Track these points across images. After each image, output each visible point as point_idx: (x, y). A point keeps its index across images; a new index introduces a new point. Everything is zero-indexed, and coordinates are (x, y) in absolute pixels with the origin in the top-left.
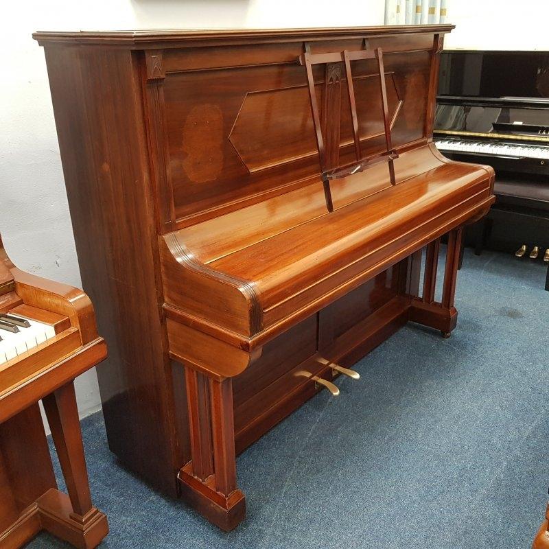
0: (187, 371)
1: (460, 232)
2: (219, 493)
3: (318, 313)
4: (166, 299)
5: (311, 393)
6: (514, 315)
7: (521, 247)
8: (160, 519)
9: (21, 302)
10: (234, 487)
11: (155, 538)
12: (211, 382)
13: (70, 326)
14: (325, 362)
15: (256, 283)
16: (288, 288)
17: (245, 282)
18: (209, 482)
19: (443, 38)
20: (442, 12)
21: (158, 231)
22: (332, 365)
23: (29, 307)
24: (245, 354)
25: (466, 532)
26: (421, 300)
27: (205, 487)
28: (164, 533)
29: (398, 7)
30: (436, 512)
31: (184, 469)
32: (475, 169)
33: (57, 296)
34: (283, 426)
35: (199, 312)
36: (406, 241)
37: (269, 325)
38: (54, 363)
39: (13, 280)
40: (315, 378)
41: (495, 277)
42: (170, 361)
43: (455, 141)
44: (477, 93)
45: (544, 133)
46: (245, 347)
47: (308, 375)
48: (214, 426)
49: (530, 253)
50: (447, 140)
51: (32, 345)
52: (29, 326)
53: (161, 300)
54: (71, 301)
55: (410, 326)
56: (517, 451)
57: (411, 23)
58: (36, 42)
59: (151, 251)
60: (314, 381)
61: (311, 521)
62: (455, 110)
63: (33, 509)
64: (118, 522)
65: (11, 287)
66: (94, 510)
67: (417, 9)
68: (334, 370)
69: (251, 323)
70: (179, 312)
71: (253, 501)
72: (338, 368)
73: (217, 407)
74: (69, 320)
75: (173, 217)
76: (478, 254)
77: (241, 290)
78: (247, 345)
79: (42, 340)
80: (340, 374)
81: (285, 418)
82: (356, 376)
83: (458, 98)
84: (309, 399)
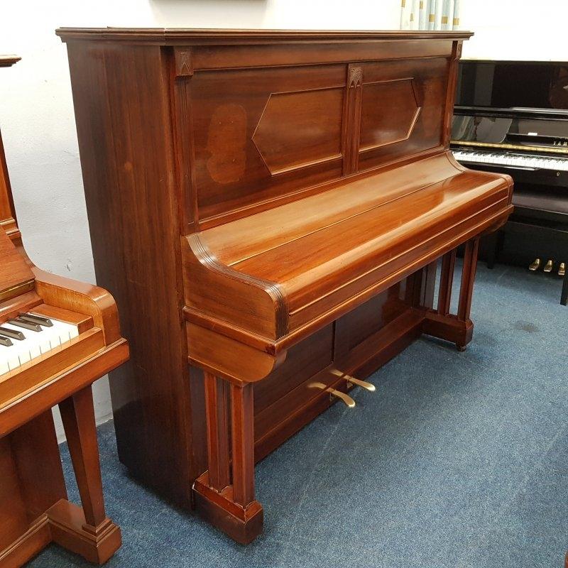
0: (206, 377)
1: (477, 242)
2: (236, 504)
3: (334, 322)
4: (187, 302)
5: (326, 405)
6: (530, 328)
7: (535, 261)
8: (173, 532)
9: (41, 302)
10: (252, 499)
11: (168, 551)
12: (232, 388)
13: (93, 326)
14: (340, 374)
15: (282, 285)
16: (313, 291)
17: (271, 283)
18: (225, 492)
19: (461, 45)
20: (455, 22)
21: (182, 231)
22: (346, 377)
23: (50, 307)
24: (269, 357)
25: (490, 547)
26: (435, 312)
27: (222, 498)
28: (178, 546)
29: (412, 15)
30: (459, 526)
31: (199, 480)
32: (493, 179)
33: (81, 295)
34: (297, 439)
35: (222, 314)
36: (428, 247)
37: (295, 328)
38: (77, 363)
39: (33, 279)
40: (330, 390)
41: (509, 291)
42: (189, 366)
43: (468, 152)
44: (489, 104)
45: (559, 144)
46: (271, 351)
47: (322, 386)
48: (234, 434)
49: (544, 266)
50: (460, 151)
51: (55, 344)
52: (52, 325)
53: (182, 303)
54: (95, 300)
55: (424, 339)
56: (539, 465)
57: (424, 28)
58: (59, 37)
59: (173, 252)
60: (329, 393)
61: (330, 535)
62: (467, 120)
63: (44, 519)
64: (130, 535)
65: (31, 286)
66: (107, 521)
67: (431, 18)
68: (349, 381)
69: (277, 326)
70: (200, 315)
71: (269, 515)
72: (353, 380)
73: (238, 414)
74: (92, 319)
75: (196, 218)
76: (490, 267)
77: (268, 291)
78: (273, 348)
79: (65, 339)
80: (355, 386)
81: (299, 431)
82: (372, 388)
83: (468, 108)
84: (323, 412)
